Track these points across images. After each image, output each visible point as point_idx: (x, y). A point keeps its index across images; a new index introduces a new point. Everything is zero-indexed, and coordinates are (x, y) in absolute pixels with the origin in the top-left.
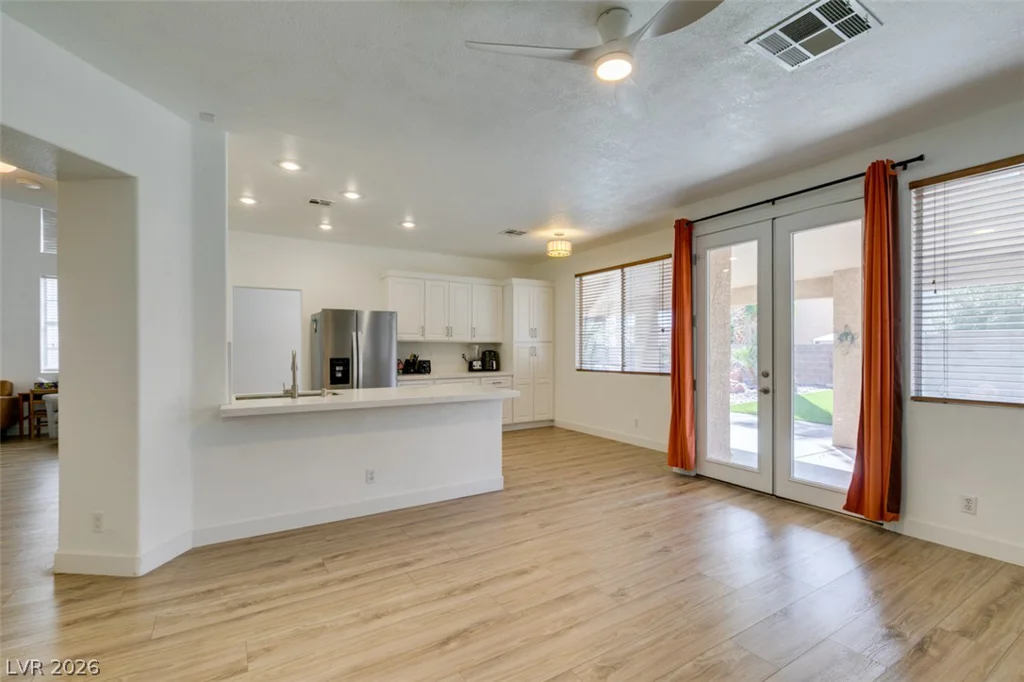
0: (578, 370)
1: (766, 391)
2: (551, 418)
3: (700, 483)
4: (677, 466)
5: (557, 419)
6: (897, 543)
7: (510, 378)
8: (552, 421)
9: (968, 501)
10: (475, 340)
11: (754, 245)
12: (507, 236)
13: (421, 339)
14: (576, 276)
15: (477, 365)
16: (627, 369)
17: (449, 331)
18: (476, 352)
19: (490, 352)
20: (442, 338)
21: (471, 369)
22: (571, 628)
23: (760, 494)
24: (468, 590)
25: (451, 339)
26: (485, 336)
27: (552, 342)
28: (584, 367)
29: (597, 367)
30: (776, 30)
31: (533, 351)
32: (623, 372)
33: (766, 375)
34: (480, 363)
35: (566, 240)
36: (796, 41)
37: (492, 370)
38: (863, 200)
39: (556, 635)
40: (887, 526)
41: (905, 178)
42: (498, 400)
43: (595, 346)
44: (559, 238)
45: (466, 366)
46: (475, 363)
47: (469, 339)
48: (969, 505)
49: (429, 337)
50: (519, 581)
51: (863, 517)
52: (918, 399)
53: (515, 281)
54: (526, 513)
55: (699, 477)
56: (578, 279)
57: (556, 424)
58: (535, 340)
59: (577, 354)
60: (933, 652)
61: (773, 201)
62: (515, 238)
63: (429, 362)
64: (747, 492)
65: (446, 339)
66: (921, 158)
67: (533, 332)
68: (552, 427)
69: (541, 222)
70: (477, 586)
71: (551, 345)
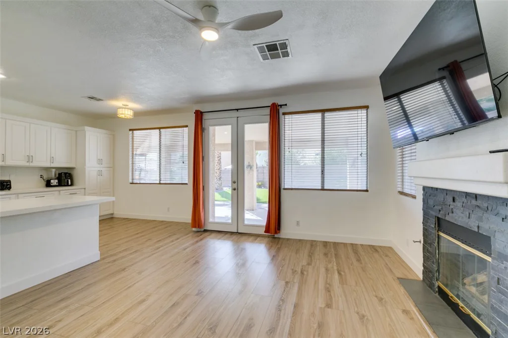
0: (131, 183)
1: (235, 189)
2: (112, 213)
3: (207, 234)
4: (196, 227)
5: (115, 213)
6: (281, 241)
7: (83, 190)
8: (112, 214)
9: (298, 222)
10: (53, 165)
11: (230, 127)
12: (88, 100)
13: (2, 164)
14: (130, 130)
15: (54, 182)
16: (162, 182)
17: (30, 158)
18: (53, 173)
19: (65, 174)
20: (23, 163)
21: (48, 184)
22: (186, 318)
23: (232, 233)
24: (111, 324)
25: (31, 165)
26: (62, 162)
27: (112, 167)
28: (135, 181)
29: (142, 182)
30: (264, 45)
31: (100, 173)
32: (160, 184)
33: (234, 182)
34: (57, 181)
35: (130, 109)
36: (268, 51)
37: (68, 185)
38: (269, 116)
39: (180, 324)
40: (276, 236)
41: (282, 111)
42: (97, 204)
43: (141, 170)
44: (125, 107)
45: (44, 183)
46: (52, 181)
47: (48, 165)
48: (298, 223)
49: (9, 162)
50: (143, 307)
51: (269, 234)
52: (285, 189)
53: (87, 128)
54: (125, 269)
55: (206, 231)
56: (131, 132)
57: (115, 216)
58: (101, 166)
59: (130, 174)
60: (305, 273)
61: (237, 110)
62: (93, 101)
63: (10, 181)
64: (227, 234)
65: (27, 164)
66: (286, 105)
67: (100, 161)
68: (112, 218)
69: (114, 96)
70: (117, 320)
71: (112, 169)
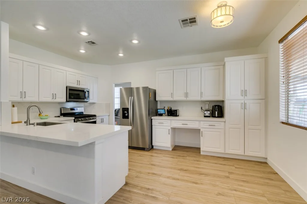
2: (266, 157)
13: (170, 99)
15: (207, 114)
17: (186, 95)
18: (207, 106)
20: (183, 98)
25: (188, 99)
28: (291, 121)
31: (244, 106)
34: (209, 112)
37: (215, 117)
47: (199, 98)
49: (176, 98)
58: (246, 98)
63: (176, 110)
65: (185, 99)
67: (244, 93)
68: (266, 163)
71: (264, 100)
